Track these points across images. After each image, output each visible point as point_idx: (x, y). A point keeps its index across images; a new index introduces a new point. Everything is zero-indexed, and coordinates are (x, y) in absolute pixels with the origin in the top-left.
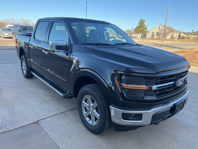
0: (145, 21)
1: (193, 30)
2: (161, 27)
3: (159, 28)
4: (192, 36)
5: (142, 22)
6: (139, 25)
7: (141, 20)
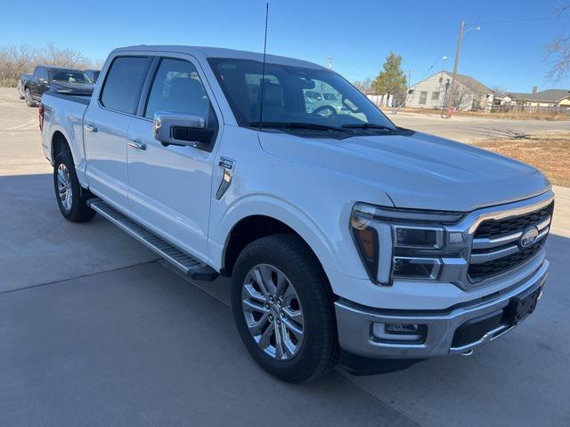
0: (401, 59)
1: (535, 88)
2: (446, 77)
3: (441, 79)
4: (534, 104)
5: (393, 64)
6: (384, 71)
7: (391, 58)
